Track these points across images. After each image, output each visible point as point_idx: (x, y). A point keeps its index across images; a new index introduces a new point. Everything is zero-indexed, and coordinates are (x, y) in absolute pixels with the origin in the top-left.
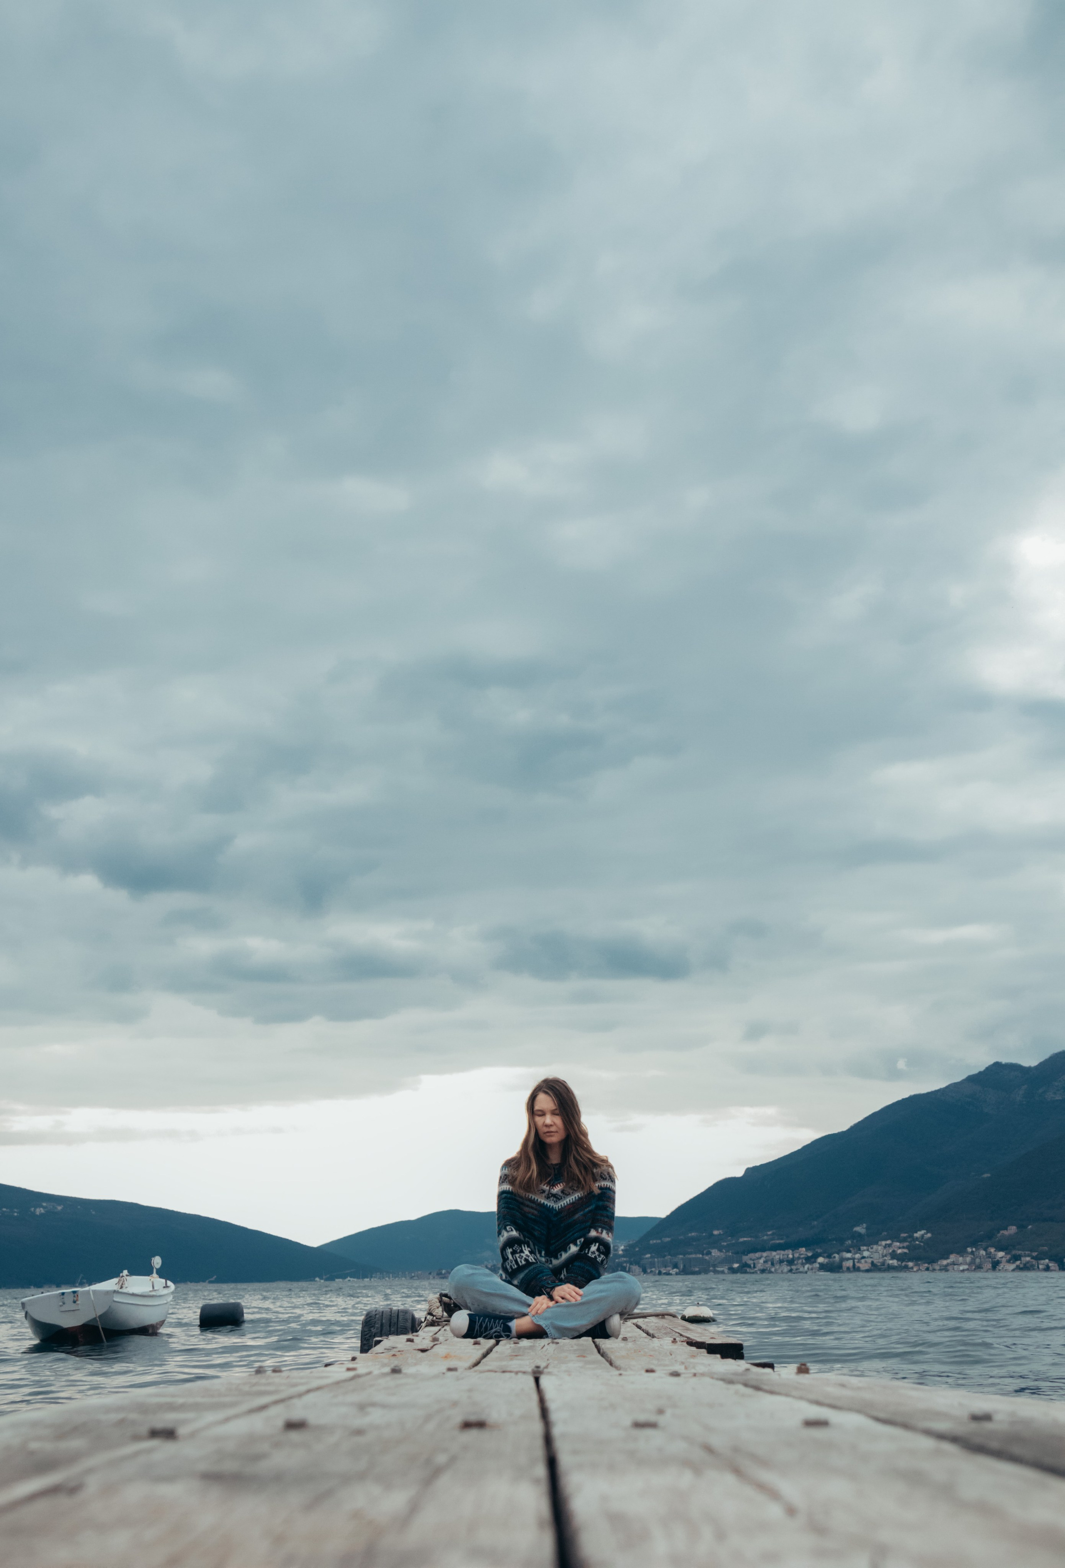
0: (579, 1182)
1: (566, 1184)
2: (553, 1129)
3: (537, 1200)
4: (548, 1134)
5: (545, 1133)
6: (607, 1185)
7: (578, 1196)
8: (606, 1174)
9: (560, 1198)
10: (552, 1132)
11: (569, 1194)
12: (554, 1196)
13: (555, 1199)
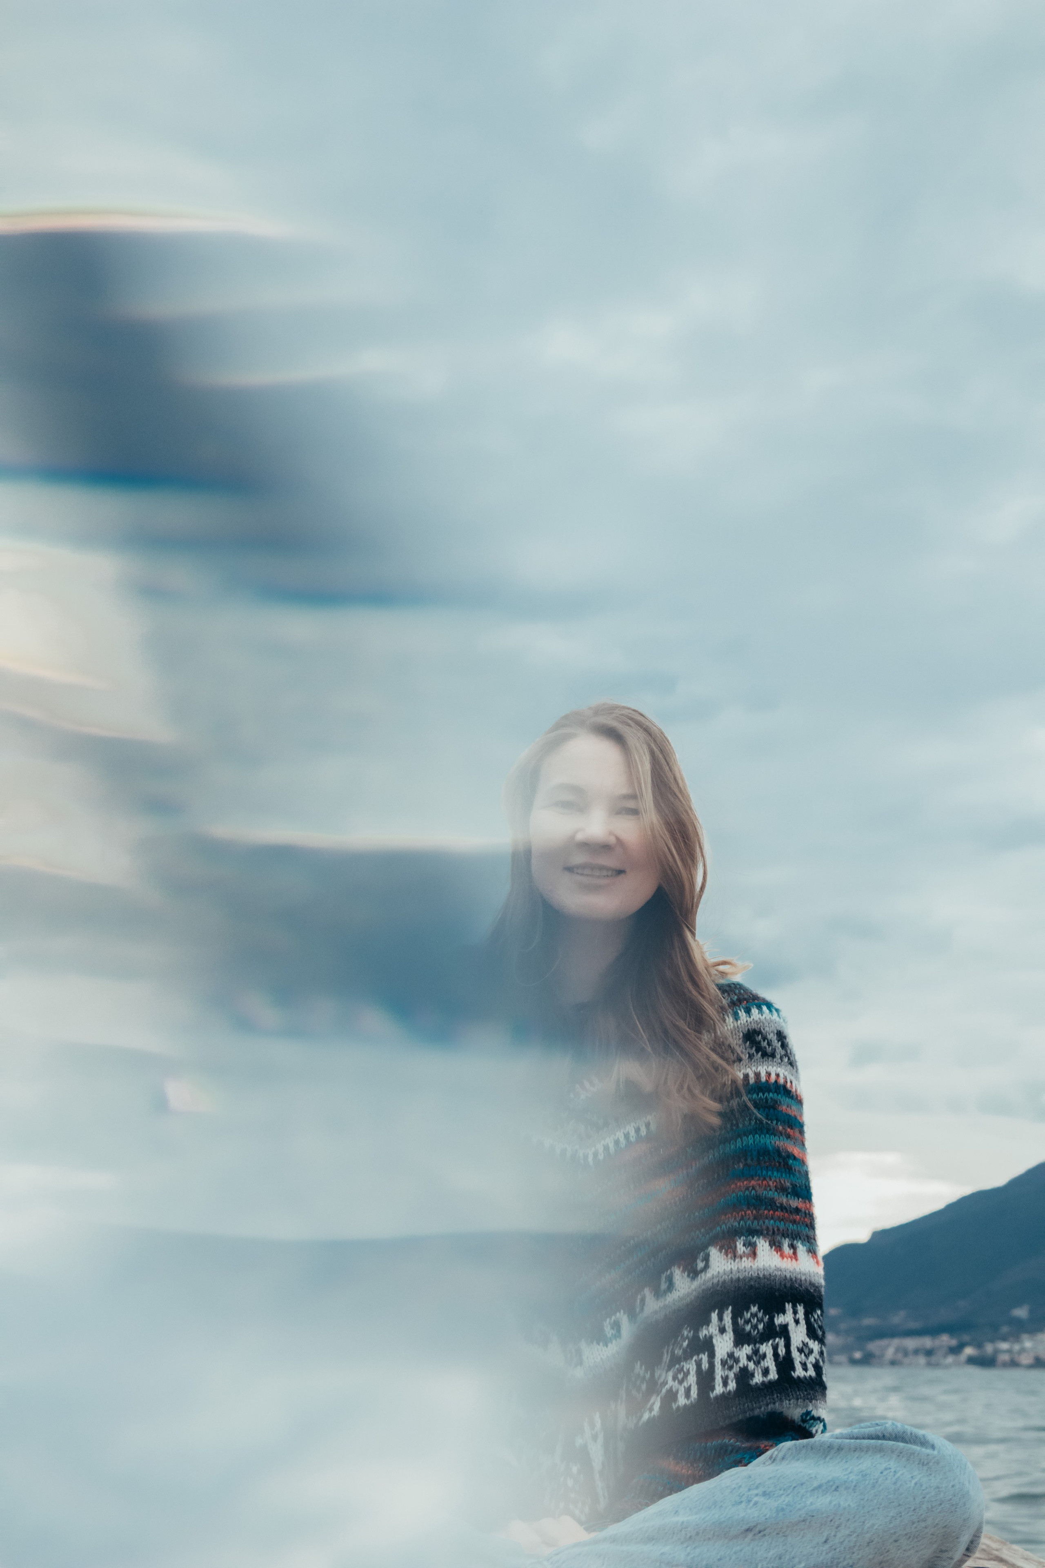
6: (778, 1075)
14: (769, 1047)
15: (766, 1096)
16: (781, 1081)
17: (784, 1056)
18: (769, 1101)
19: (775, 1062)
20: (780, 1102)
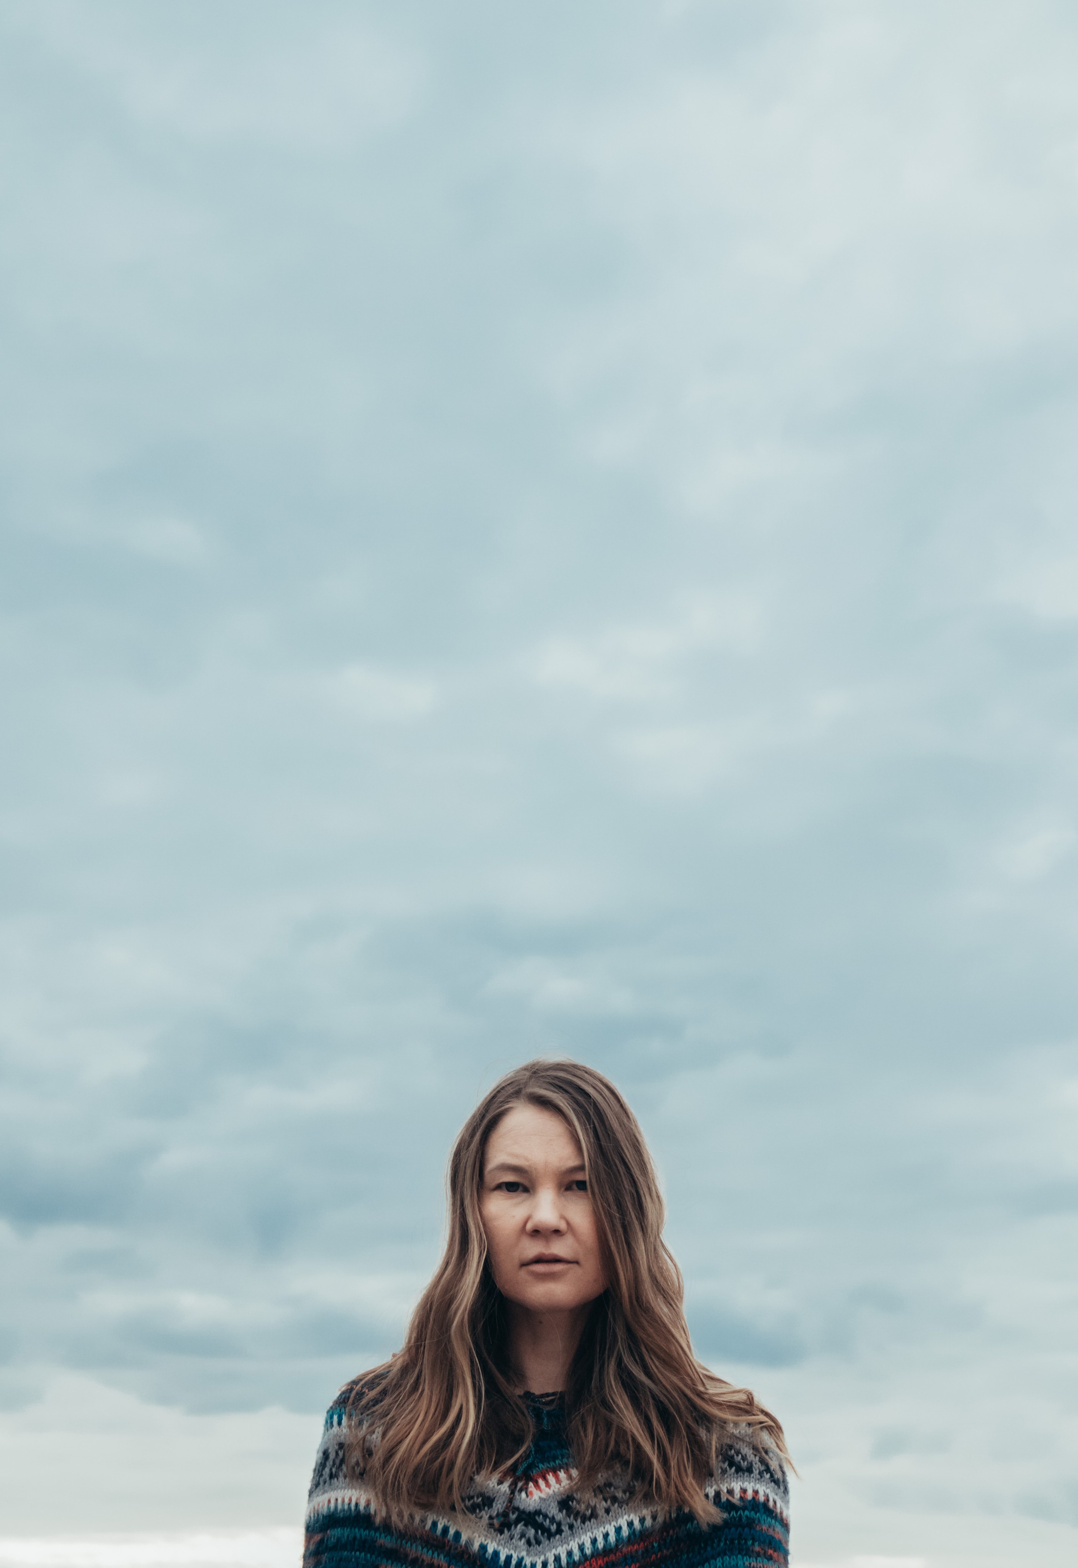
0: (642, 1470)
1: (582, 1477)
2: (559, 1248)
3: (458, 1535)
4: (540, 1268)
5: (524, 1264)
6: (756, 1492)
7: (630, 1524)
8: (747, 1451)
9: (554, 1528)
10: (557, 1260)
11: (594, 1515)
12: (530, 1518)
13: (531, 1532)
14: (744, 1462)
15: (740, 1514)
16: (762, 1498)
17: (765, 1473)
18: (744, 1519)
19: (753, 1477)
20: (759, 1521)
